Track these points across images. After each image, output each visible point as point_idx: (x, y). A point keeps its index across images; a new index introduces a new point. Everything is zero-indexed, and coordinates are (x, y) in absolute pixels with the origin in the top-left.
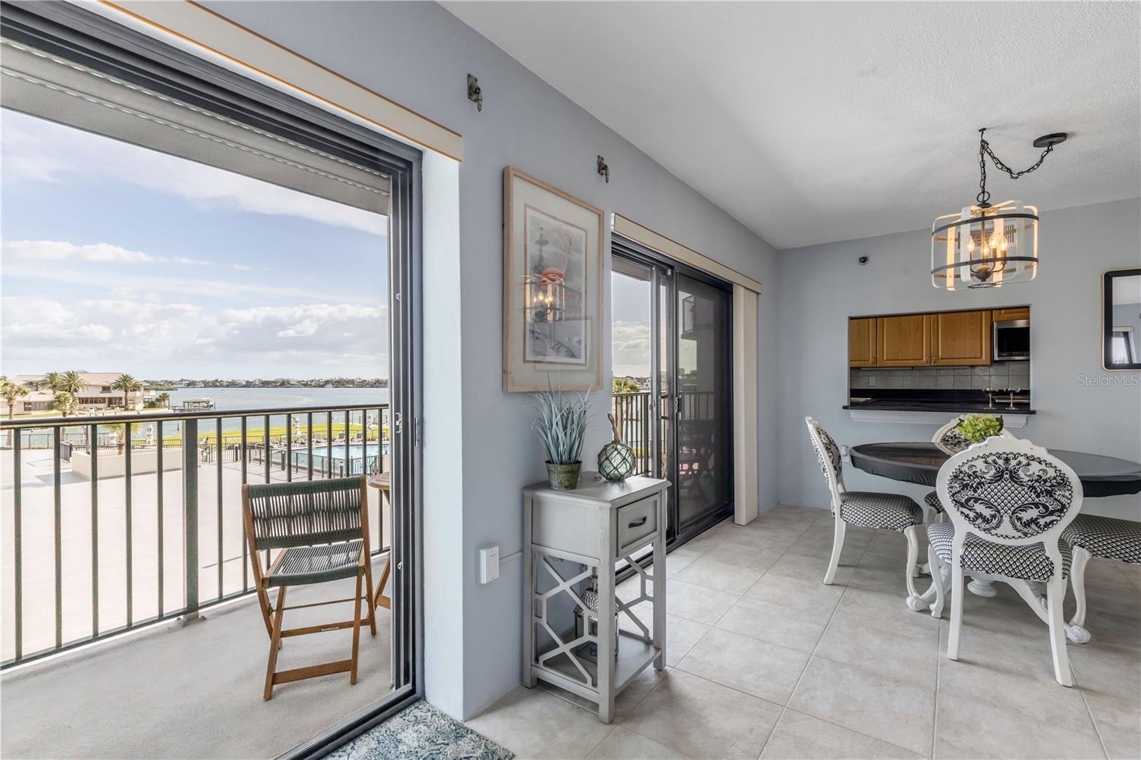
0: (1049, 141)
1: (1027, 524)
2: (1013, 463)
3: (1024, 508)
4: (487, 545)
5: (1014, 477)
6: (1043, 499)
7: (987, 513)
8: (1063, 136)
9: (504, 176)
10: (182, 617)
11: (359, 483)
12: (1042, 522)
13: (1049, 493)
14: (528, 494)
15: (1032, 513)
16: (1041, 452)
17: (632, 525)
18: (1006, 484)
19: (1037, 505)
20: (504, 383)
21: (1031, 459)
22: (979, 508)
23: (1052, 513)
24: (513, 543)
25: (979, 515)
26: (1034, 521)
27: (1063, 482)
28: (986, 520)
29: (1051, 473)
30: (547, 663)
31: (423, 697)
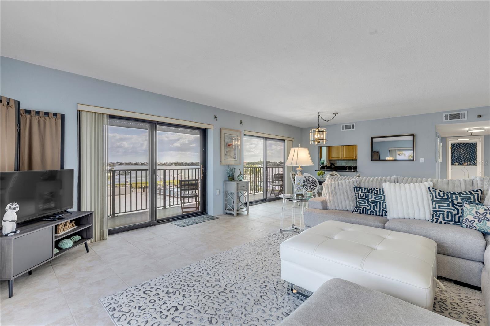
0: (335, 113)
1: (311, 189)
2: (308, 178)
3: (311, 186)
4: (218, 189)
5: (309, 180)
6: (313, 184)
7: (306, 187)
8: (337, 113)
9: (221, 129)
10: (163, 207)
11: (197, 180)
12: (314, 188)
13: (314, 183)
14: (225, 182)
15: (312, 187)
16: (311, 176)
17: (241, 187)
18: (308, 182)
19: (312, 185)
20: (220, 163)
21: (310, 177)
22: (305, 186)
23: (315, 187)
24: (222, 191)
25: (305, 188)
26: (312, 188)
27: (315, 181)
28: (306, 189)
29: (313, 180)
30: (227, 210)
31: (207, 214)
